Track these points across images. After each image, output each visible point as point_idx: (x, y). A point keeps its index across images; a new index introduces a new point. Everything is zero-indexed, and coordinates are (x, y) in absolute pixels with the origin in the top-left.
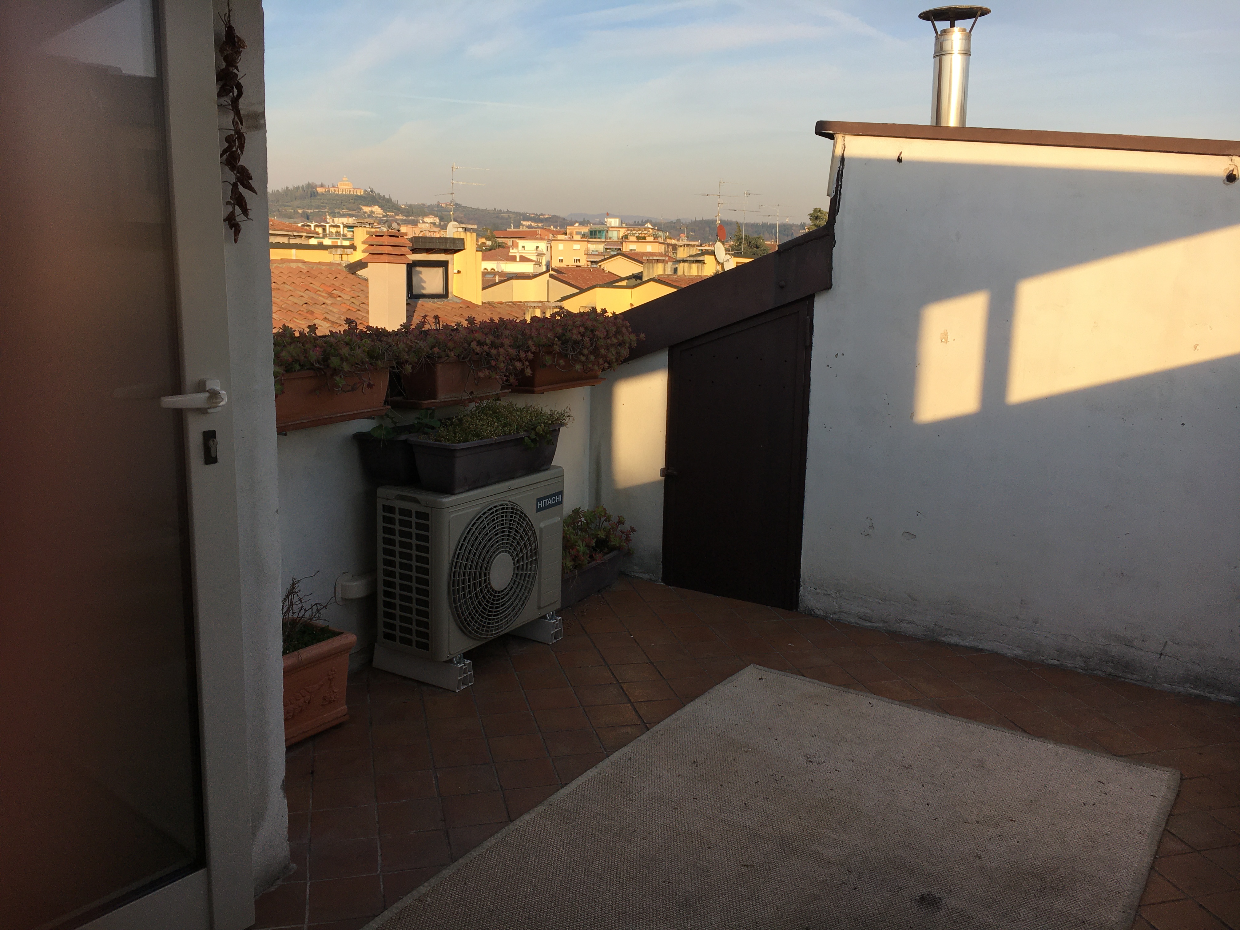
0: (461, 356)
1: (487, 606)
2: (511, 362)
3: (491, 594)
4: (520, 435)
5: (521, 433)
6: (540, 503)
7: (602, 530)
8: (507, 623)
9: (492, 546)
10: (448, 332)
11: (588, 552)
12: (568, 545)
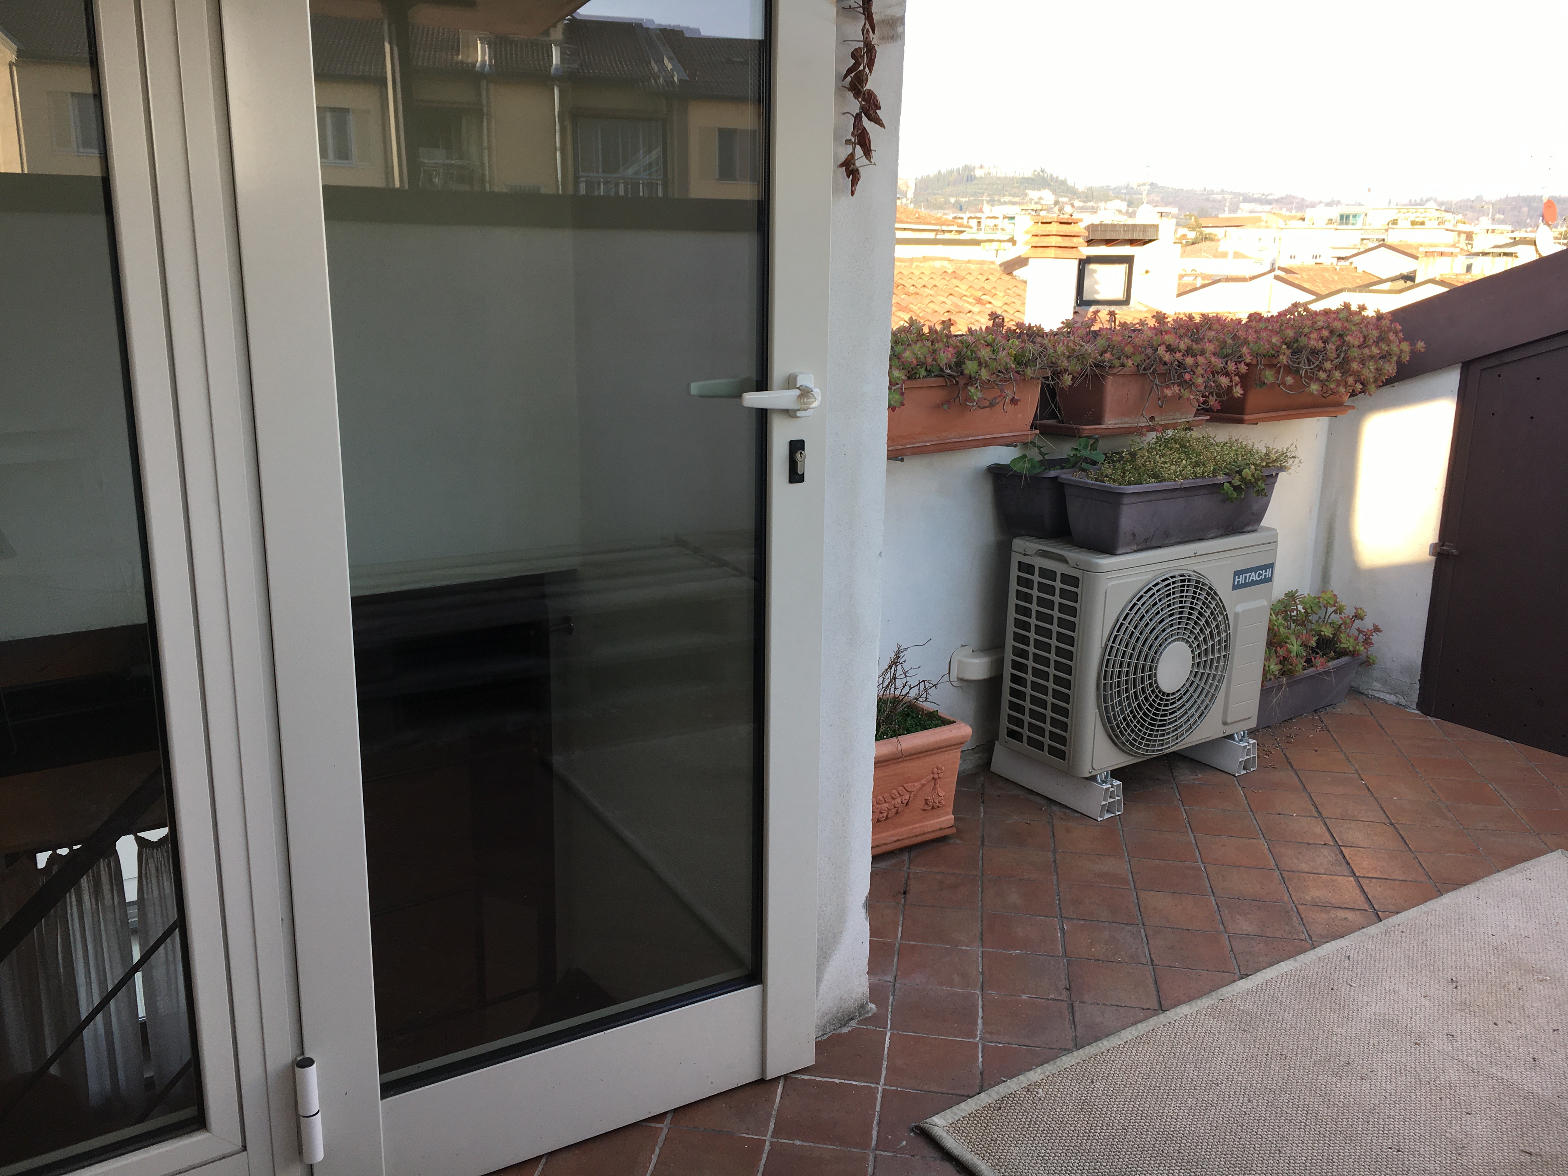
0: (1141, 366)
1: (1150, 711)
2: (1214, 377)
3: (1157, 696)
4: (1219, 480)
5: (1219, 477)
6: (1239, 578)
7: (1328, 625)
8: (1177, 739)
9: (1164, 631)
10: (1126, 332)
11: (1305, 654)
12: (1274, 642)
